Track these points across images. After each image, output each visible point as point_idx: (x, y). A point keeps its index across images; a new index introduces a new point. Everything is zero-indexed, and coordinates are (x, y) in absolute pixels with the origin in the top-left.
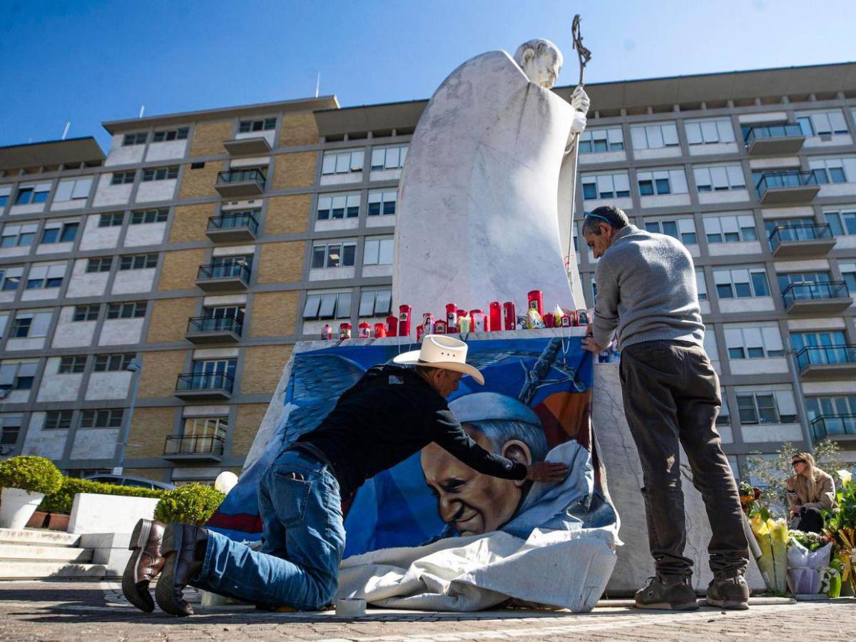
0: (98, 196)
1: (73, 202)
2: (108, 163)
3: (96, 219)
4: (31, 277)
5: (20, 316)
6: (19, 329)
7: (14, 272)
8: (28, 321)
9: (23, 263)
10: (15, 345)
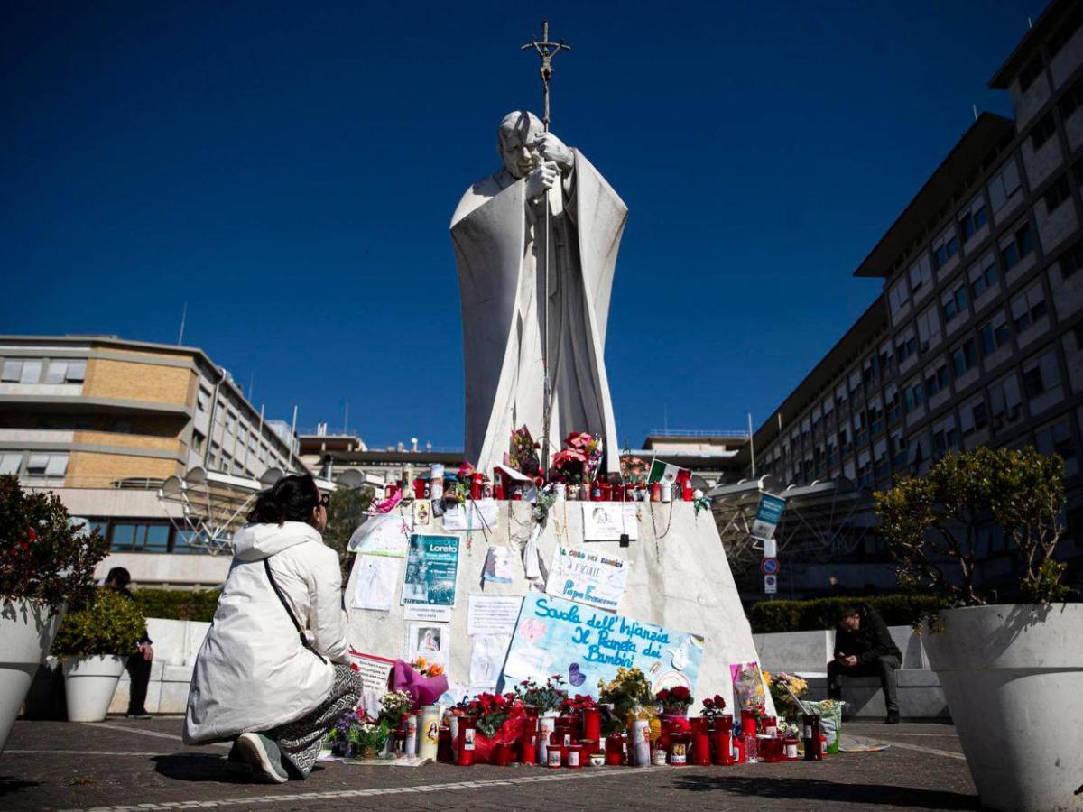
0: (1030, 175)
1: (1011, 202)
2: (1020, 127)
3: (1041, 205)
4: (1016, 316)
5: (1028, 368)
6: (1033, 384)
7: (999, 320)
8: (1036, 371)
9: (1002, 304)
10: (1038, 406)
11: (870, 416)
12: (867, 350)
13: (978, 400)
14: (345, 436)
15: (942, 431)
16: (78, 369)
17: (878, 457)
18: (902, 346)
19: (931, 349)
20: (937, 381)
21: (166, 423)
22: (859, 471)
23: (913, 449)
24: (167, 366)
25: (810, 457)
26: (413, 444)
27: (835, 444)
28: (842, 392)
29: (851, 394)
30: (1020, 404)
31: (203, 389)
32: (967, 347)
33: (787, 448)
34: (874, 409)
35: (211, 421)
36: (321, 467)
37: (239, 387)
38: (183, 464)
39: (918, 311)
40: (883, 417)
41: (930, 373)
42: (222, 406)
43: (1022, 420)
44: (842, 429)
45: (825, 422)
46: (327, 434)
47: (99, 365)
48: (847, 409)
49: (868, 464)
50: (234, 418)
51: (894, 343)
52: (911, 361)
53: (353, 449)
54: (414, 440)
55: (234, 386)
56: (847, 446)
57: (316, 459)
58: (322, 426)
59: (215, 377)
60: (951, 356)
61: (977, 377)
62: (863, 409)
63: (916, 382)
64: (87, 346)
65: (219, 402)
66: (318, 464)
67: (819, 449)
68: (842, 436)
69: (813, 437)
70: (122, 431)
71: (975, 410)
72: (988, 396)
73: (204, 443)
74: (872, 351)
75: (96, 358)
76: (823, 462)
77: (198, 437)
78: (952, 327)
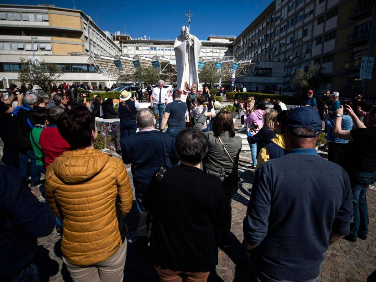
4: (306, 13)
6: (305, 33)
7: (301, 13)
8: (307, 30)
9: (303, 9)
10: (305, 39)
11: (267, 36)
12: (269, 16)
13: (292, 36)
14: (125, 35)
15: (282, 43)
16: (46, 17)
17: (267, 47)
18: (277, 17)
19: (284, 19)
20: (283, 29)
21: (76, 34)
22: (262, 51)
23: (275, 47)
24: (73, 16)
25: (250, 45)
26: (145, 37)
27: (257, 42)
28: (261, 28)
29: (263, 28)
30: (301, 38)
31: (84, 23)
32: (292, 20)
33: (245, 42)
34: (268, 34)
35: (89, 33)
36: (120, 44)
37: (94, 21)
38: (84, 46)
39: (283, 7)
40: (269, 36)
41: (282, 26)
42: (91, 28)
43: (300, 42)
44: (259, 38)
45: (255, 36)
46: (120, 34)
47: (52, 16)
48: (261, 33)
49: (264, 49)
50: (95, 31)
51: (275, 16)
52: (278, 22)
53: (128, 39)
54: (145, 36)
55: (93, 21)
56: (260, 43)
57: (118, 42)
58: (118, 32)
59: (87, 19)
60: (288, 22)
61: (293, 29)
62: (265, 33)
63: (279, 28)
64: (46, 9)
65: (90, 27)
66: (119, 43)
67: (253, 43)
68: (259, 40)
69: (252, 40)
70: (64, 36)
71: (291, 38)
72: (294, 35)
73: (88, 40)
74: (270, 16)
75: (50, 13)
76: (253, 47)
77: (86, 38)
78: (290, 14)
